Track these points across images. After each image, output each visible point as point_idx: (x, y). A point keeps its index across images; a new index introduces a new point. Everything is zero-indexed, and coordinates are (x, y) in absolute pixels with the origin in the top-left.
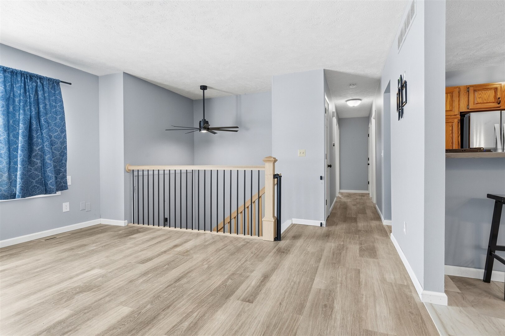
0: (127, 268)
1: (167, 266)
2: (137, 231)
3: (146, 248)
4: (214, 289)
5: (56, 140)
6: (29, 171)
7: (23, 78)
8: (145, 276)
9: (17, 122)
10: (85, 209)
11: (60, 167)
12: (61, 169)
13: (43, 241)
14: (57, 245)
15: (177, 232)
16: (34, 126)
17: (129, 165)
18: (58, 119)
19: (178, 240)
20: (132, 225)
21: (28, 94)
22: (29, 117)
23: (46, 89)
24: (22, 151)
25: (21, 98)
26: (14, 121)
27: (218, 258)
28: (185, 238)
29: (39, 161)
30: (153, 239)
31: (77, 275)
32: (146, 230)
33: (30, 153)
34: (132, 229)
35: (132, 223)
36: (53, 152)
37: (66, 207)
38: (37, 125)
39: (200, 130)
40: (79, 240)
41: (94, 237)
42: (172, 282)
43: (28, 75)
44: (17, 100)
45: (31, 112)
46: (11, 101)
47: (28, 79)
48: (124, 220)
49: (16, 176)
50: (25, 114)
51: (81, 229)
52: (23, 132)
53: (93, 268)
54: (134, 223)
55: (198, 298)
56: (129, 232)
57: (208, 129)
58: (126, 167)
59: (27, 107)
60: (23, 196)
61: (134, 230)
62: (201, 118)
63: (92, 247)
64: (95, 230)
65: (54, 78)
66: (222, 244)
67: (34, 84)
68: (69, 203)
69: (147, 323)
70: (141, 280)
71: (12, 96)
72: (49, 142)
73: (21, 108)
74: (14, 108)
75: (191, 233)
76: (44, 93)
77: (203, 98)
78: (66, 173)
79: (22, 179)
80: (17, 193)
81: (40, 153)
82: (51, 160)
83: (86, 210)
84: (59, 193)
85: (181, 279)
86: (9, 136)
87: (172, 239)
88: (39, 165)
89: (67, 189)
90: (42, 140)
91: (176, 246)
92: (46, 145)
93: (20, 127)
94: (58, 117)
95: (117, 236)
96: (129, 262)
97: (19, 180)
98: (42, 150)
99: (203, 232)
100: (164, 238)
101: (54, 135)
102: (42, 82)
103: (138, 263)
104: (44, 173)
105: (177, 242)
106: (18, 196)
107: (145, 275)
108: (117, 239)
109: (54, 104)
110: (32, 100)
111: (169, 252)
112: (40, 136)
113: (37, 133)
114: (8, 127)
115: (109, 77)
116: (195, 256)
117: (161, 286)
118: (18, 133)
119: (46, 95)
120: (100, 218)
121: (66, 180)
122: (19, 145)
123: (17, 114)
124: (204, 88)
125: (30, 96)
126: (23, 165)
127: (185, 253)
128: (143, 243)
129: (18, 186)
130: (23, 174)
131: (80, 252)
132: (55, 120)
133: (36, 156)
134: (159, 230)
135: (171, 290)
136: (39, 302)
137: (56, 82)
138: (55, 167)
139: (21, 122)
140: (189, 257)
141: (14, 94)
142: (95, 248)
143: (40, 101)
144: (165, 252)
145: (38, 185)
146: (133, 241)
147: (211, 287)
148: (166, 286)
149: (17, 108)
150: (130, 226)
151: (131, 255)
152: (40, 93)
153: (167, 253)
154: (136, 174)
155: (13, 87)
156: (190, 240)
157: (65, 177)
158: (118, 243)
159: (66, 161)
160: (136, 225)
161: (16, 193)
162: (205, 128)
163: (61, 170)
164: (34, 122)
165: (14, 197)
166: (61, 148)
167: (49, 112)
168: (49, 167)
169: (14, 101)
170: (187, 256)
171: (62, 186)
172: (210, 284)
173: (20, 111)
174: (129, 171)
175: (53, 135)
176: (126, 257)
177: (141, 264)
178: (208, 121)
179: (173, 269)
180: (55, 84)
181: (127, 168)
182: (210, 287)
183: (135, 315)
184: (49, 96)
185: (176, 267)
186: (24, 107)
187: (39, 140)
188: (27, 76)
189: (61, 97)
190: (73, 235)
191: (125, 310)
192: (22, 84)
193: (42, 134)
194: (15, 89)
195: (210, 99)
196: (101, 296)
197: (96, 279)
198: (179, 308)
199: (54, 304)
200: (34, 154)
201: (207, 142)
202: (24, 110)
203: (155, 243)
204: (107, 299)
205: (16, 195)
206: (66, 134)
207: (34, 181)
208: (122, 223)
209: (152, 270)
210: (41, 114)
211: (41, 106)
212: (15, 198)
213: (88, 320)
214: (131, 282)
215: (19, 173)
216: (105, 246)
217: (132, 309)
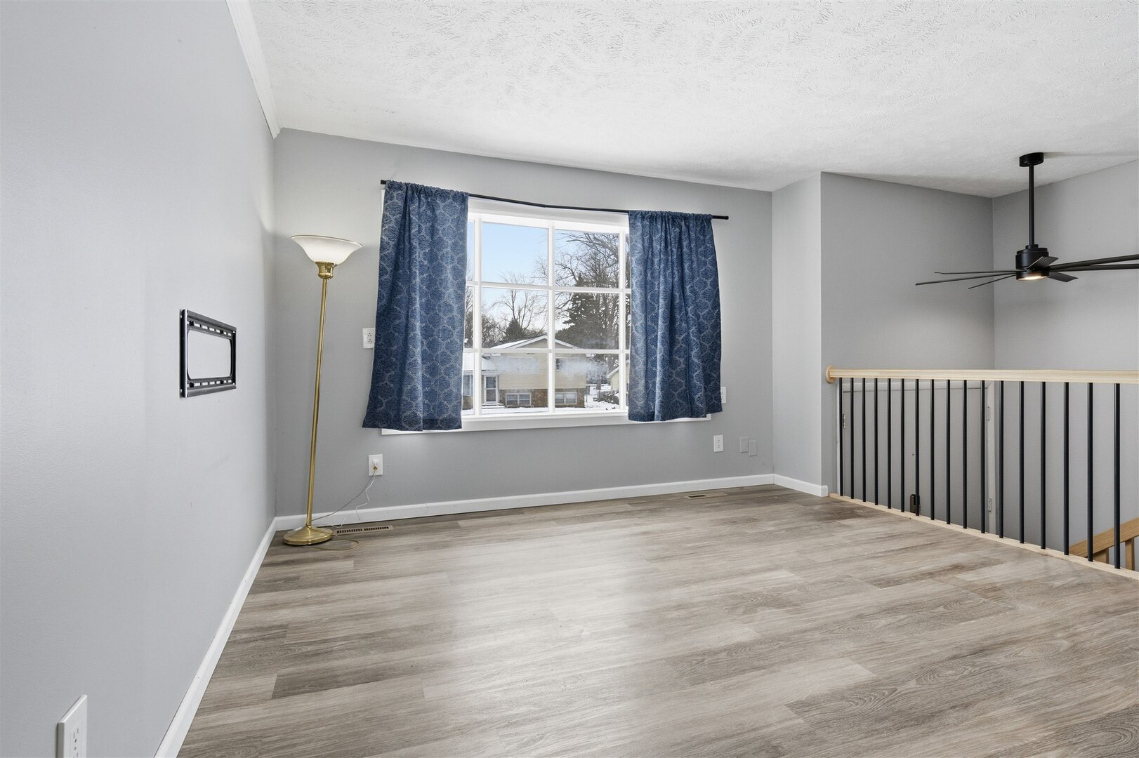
0: (844, 585)
1: (941, 609)
2: (852, 513)
3: (880, 555)
4: (1109, 715)
5: (705, 322)
6: (670, 377)
7: (664, 224)
8: (889, 615)
9: (655, 298)
10: (748, 452)
11: (711, 371)
12: (713, 374)
13: (687, 497)
14: (708, 509)
15: (956, 534)
16: (677, 302)
17: (832, 368)
18: (709, 284)
19: (962, 554)
20: (837, 496)
21: (669, 248)
22: (671, 285)
23: (693, 234)
24: (663, 344)
25: (662, 256)
26: (652, 295)
27: (1105, 633)
28: (983, 553)
29: (683, 359)
30: (893, 537)
31: (754, 572)
32: (870, 514)
33: (671, 346)
34: (839, 505)
35: (836, 492)
36: (701, 344)
37: (718, 443)
38: (680, 299)
39: (1019, 275)
40: (741, 508)
41: (768, 507)
42: (964, 652)
43: (670, 217)
44: (656, 260)
45: (673, 278)
46: (649, 262)
47: (670, 223)
48: (822, 485)
49: (654, 383)
50: (666, 282)
51: (742, 488)
52: (664, 312)
53: (777, 568)
54: (842, 494)
55: (1055, 716)
56: (835, 513)
57: (1044, 270)
58: (825, 370)
59: (668, 269)
60: (663, 419)
61: (843, 509)
62: (1023, 243)
63: (769, 527)
64: (770, 494)
65: (704, 214)
66: (1114, 598)
67: (677, 230)
68: (722, 436)
69: (917, 719)
70: (883, 622)
71: (650, 256)
72: (697, 326)
73: (661, 273)
74: (652, 273)
75: (998, 545)
76: (690, 243)
77: (1027, 187)
78: (719, 382)
79: (662, 389)
80: (656, 413)
81: (684, 345)
82: (699, 358)
83: (749, 454)
84: (709, 416)
85: (989, 652)
86: (646, 320)
87: (944, 548)
88: (683, 366)
89: (721, 410)
90: (687, 323)
91: (957, 568)
92: (692, 333)
93: (660, 304)
94: (709, 282)
95: (810, 514)
96: (848, 574)
97: (658, 391)
98: (687, 341)
99: (1037, 551)
100: (921, 541)
101: (703, 313)
102: (687, 224)
103: (871, 582)
104: (689, 380)
105: (960, 558)
106: (658, 416)
107: (889, 613)
108: (812, 520)
109: (703, 259)
110: (675, 257)
111: (942, 578)
112: (684, 317)
113: (681, 311)
114: (646, 304)
115: (791, 190)
116: (1022, 607)
117: (936, 651)
118: (657, 314)
119: (692, 245)
120: (773, 473)
121: (720, 393)
122: (659, 334)
123: (657, 283)
124: (1032, 160)
125: (672, 251)
126: (663, 367)
127: (987, 591)
128: (870, 541)
129: (657, 402)
130: (663, 381)
131: (749, 530)
132: (705, 287)
133: (679, 350)
134: (902, 520)
135: (966, 669)
136: (705, 598)
137: (706, 220)
138: (704, 369)
139: (661, 296)
140: (1002, 605)
141: (652, 252)
142: (773, 529)
143: (686, 257)
144: (931, 574)
145: (681, 401)
146: (847, 533)
147: (1096, 704)
148: (949, 654)
149: (657, 274)
150: (833, 498)
151: (847, 561)
152: (685, 243)
153: (937, 578)
154: (846, 386)
155: (652, 241)
156: (999, 562)
157: (718, 388)
158: (816, 529)
159: (720, 359)
160: (847, 499)
161: (654, 412)
162: (1036, 270)
163: (712, 376)
164: (677, 294)
165: (652, 419)
166: (712, 336)
167: (696, 274)
168: (696, 371)
169: (653, 262)
170: (995, 598)
171: (714, 405)
172: (1090, 698)
173: (659, 278)
174: (832, 381)
175: (701, 314)
176: (836, 562)
177: (875, 585)
178: (1045, 249)
179: (962, 620)
180: (704, 222)
181: (827, 372)
182: (1089, 702)
183: (886, 689)
184: (696, 246)
185: (970, 620)
186: (665, 271)
187: (683, 325)
188: (669, 219)
189: (713, 245)
190: (731, 497)
191: (860, 673)
192: (663, 234)
193: (687, 313)
194: (654, 244)
195: (1050, 186)
196: (805, 626)
197: (788, 589)
198: (996, 720)
199: (727, 611)
200: (675, 349)
201: (1042, 306)
202: (665, 277)
203: (901, 549)
204: (818, 636)
205: (654, 414)
206: (719, 311)
207: (676, 394)
208: (817, 489)
209: (906, 607)
210: (687, 278)
211: (686, 265)
212: (654, 421)
213: (790, 661)
214: (860, 616)
215: (658, 379)
216: (790, 529)
217: (875, 675)
